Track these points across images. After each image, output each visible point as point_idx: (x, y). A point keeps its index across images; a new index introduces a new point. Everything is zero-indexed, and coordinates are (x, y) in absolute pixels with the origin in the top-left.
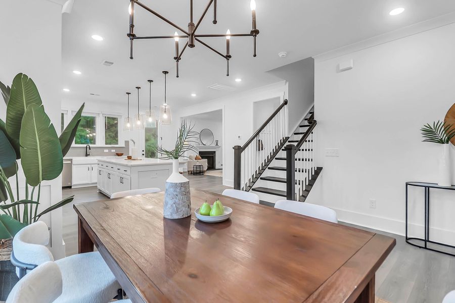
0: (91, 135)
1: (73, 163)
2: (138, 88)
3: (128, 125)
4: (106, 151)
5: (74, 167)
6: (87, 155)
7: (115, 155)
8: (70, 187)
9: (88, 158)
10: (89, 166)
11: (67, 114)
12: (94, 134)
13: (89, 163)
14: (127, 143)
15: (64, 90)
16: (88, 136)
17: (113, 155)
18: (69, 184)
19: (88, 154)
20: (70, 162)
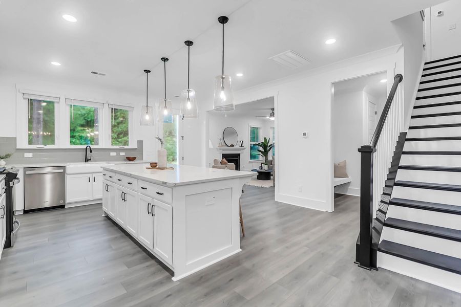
0: (92, 134)
1: (68, 171)
2: (165, 60)
3: (147, 117)
4: (113, 154)
5: (68, 179)
6: (87, 160)
7: (125, 160)
8: (63, 207)
9: (89, 164)
10: (90, 175)
11: (59, 103)
12: (96, 133)
13: (91, 171)
14: (140, 143)
15: (53, 63)
16: (88, 135)
17: (122, 160)
18: (61, 203)
19: (88, 158)
20: (62, 171)
